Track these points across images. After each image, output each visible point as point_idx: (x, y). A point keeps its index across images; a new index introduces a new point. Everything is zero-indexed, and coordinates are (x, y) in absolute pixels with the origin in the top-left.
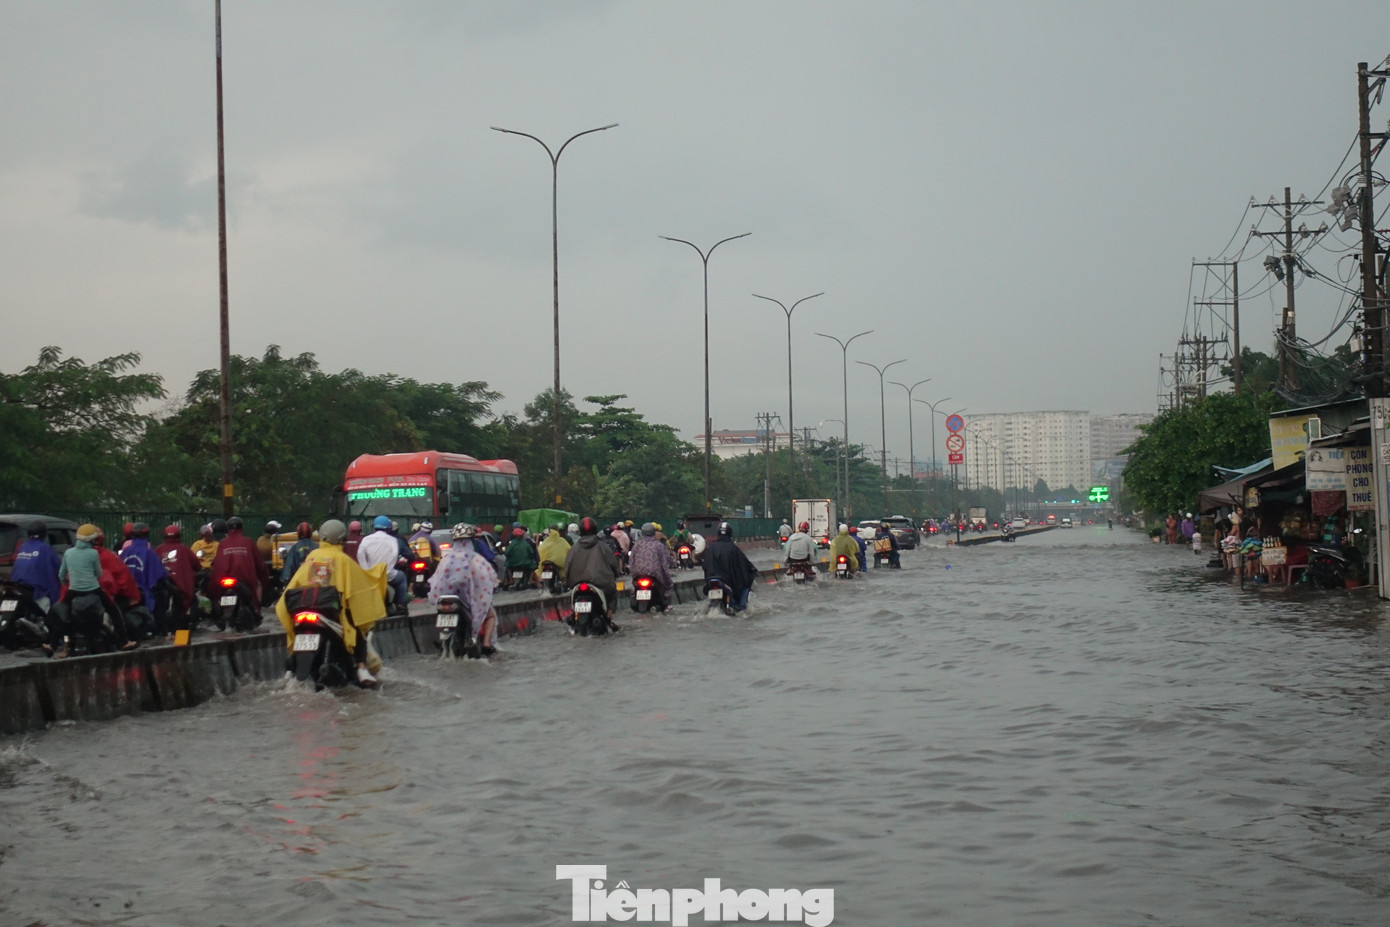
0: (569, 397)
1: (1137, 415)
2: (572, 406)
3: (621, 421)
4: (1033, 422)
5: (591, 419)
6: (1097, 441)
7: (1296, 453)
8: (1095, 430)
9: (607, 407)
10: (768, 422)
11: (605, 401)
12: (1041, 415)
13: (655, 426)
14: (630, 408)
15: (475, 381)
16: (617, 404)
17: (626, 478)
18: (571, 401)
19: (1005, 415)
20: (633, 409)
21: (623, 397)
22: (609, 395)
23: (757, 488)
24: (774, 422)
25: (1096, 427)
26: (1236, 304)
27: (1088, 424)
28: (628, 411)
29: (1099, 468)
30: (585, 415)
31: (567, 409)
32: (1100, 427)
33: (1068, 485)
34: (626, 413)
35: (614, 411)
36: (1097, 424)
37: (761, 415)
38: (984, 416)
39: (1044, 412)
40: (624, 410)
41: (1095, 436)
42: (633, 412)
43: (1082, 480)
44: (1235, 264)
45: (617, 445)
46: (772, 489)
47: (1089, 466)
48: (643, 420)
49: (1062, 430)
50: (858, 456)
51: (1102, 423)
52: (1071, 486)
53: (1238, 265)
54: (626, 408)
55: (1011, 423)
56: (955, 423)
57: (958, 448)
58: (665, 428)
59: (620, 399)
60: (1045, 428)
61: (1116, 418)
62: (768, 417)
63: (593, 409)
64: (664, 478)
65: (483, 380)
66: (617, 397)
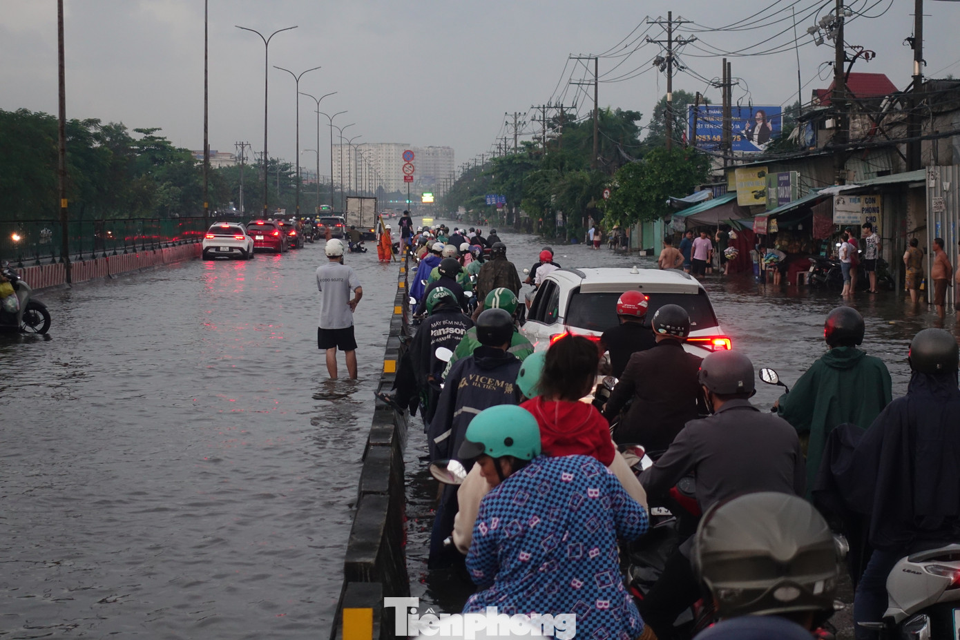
0: (125, 128)
2: (127, 134)
3: (157, 145)
4: (375, 150)
5: (138, 143)
7: (753, 192)
9: (148, 136)
10: (243, 148)
11: (147, 132)
12: (380, 145)
13: (179, 149)
14: (164, 136)
15: (92, 118)
16: (155, 134)
17: (167, 183)
18: (126, 131)
20: (166, 138)
21: (159, 129)
22: (149, 128)
23: (235, 189)
24: (246, 148)
26: (596, 84)
28: (163, 139)
30: (134, 140)
31: (124, 137)
33: (396, 190)
34: (160, 140)
35: (152, 138)
37: (238, 143)
39: (382, 144)
40: (160, 138)
42: (165, 140)
44: (596, 59)
45: (155, 160)
46: (244, 191)
48: (172, 145)
49: (393, 156)
50: (288, 171)
51: (418, 152)
52: (398, 191)
53: (599, 59)
54: (161, 136)
56: (408, 156)
57: (410, 172)
58: (186, 150)
59: (157, 131)
60: (383, 154)
61: (426, 149)
62: (243, 145)
63: (139, 137)
64: (191, 184)
65: (97, 118)
66: (155, 129)
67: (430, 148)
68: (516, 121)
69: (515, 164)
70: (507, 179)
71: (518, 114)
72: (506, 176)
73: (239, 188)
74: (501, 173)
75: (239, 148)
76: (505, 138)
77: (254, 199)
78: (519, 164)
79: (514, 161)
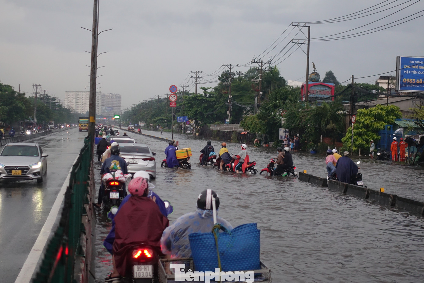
1: (114, 94)
6: (103, 101)
8: (103, 98)
10: (37, 87)
19: (77, 92)
24: (39, 87)
25: (103, 97)
27: (101, 96)
29: (104, 109)
32: (104, 97)
36: (103, 96)
38: (71, 91)
41: (103, 99)
43: (98, 112)
47: (101, 108)
51: (105, 96)
55: (78, 94)
61: (108, 95)
62: (37, 85)
67: (111, 94)
68: (196, 76)
69: (198, 99)
70: (192, 108)
71: (198, 72)
72: (191, 107)
73: (34, 108)
74: (189, 105)
75: (35, 87)
76: (184, 86)
77: (42, 115)
78: (200, 99)
79: (197, 98)
